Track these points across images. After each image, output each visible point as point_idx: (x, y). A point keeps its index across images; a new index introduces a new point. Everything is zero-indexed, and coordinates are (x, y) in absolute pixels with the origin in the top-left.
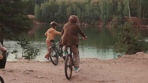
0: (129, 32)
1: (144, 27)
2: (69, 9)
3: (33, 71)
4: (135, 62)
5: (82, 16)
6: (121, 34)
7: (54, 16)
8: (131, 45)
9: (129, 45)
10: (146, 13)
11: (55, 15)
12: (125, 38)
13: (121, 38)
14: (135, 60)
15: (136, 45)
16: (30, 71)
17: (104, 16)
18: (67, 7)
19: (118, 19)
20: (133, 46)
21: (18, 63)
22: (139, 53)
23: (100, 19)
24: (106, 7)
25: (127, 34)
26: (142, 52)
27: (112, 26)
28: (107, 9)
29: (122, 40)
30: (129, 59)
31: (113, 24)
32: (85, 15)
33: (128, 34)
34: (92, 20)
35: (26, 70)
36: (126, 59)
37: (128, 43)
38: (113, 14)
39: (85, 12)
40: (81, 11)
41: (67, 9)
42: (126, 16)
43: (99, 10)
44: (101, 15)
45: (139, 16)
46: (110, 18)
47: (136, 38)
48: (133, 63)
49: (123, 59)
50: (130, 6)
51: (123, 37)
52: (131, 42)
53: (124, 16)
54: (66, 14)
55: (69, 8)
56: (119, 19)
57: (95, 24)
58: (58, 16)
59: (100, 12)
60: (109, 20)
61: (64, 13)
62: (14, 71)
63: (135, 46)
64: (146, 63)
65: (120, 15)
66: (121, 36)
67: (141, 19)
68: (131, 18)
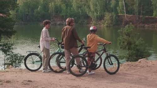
0: (129, 37)
1: (142, 27)
2: (52, 5)
3: (31, 81)
4: (139, 70)
5: (68, 14)
6: (121, 38)
7: (34, 14)
8: (132, 50)
9: (130, 51)
10: (144, 10)
11: (35, 12)
12: (126, 43)
13: (122, 44)
14: (139, 68)
15: (138, 50)
16: (29, 81)
17: (95, 13)
18: (50, 2)
19: (111, 16)
20: (134, 52)
21: (11, 73)
22: (141, 60)
23: (90, 17)
24: (97, 3)
25: (127, 39)
26: (144, 59)
27: (104, 26)
28: (98, 5)
29: (122, 46)
30: (132, 67)
31: (106, 23)
32: (71, 12)
33: (129, 39)
34: (80, 18)
35: (24, 81)
36: (129, 67)
37: (129, 49)
38: (105, 12)
39: (72, 8)
40: (67, 7)
41: (49, 4)
42: (120, 13)
43: (89, 7)
44: (90, 12)
45: (136, 13)
46: (102, 15)
47: (137, 43)
48: (136, 71)
49: (125, 67)
50: (126, 2)
51: (123, 42)
52: (132, 47)
53: (118, 13)
54: (48, 11)
55: (52, 3)
56: (113, 17)
57: (84, 23)
58: (39, 14)
59: (90, 8)
60: (101, 18)
61: (46, 10)
62: (11, 82)
63: (136, 52)
64: (149, 71)
65: (114, 12)
66: (121, 41)
67: (138, 17)
68: (126, 16)
